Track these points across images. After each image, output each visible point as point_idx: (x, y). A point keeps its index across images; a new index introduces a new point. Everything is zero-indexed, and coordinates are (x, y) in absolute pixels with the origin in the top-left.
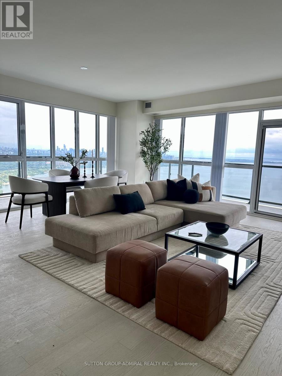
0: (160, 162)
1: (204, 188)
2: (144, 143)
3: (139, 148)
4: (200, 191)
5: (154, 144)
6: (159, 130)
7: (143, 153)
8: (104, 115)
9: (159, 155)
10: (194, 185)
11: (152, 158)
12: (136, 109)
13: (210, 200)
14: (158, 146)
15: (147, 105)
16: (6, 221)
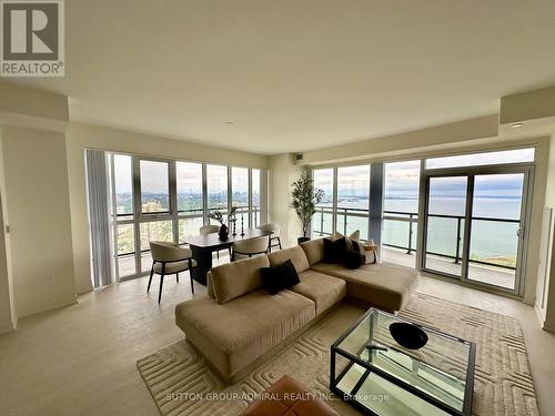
0: (314, 212)
1: (367, 249)
2: (296, 194)
3: (292, 199)
4: (362, 252)
5: (307, 195)
6: (311, 181)
7: (296, 204)
8: (256, 168)
9: (312, 205)
10: (355, 245)
11: (305, 208)
12: (286, 161)
13: (374, 262)
14: (310, 197)
15: (299, 157)
16: (148, 290)
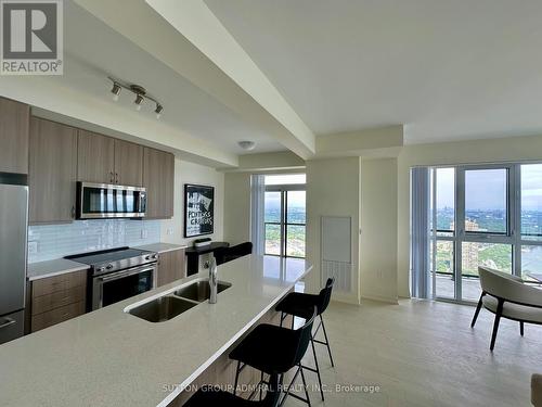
16: (473, 325)
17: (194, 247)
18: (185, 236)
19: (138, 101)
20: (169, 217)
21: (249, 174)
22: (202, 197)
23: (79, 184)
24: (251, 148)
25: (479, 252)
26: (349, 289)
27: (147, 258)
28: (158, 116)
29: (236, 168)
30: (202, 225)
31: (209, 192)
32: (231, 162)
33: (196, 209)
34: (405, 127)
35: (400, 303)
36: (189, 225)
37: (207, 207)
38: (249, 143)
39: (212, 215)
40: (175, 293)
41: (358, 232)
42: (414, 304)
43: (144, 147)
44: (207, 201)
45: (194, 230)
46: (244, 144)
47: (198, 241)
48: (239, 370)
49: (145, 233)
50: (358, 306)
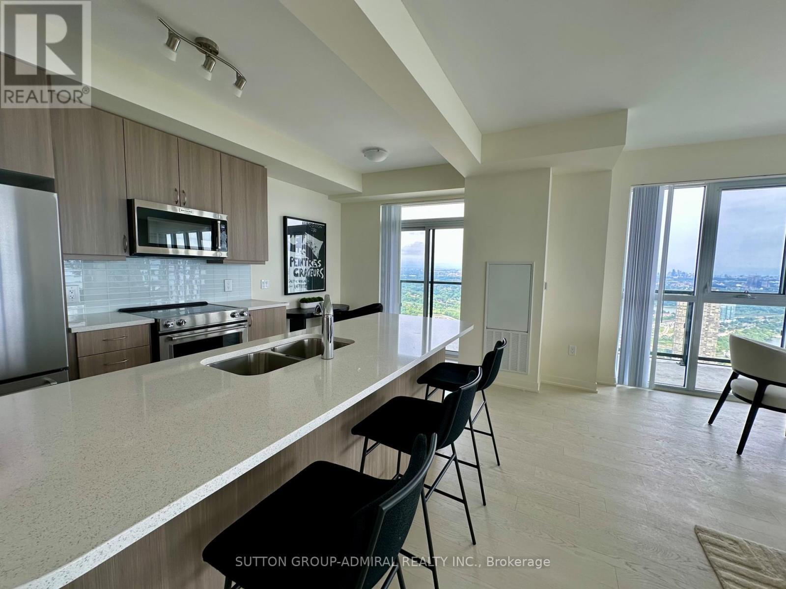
16: (711, 421)
17: (299, 309)
18: (286, 293)
19: (207, 66)
20: (262, 262)
21: (378, 203)
22: (308, 237)
23: (130, 203)
24: (382, 159)
25: (719, 339)
26: (524, 369)
27: (233, 316)
28: (239, 93)
29: (358, 194)
30: (309, 278)
31: (318, 230)
32: (352, 184)
33: (300, 254)
34: (630, 113)
35: (600, 391)
36: (290, 276)
37: (316, 253)
38: (378, 149)
39: (324, 264)
40: (273, 350)
41: (541, 285)
42: (621, 392)
43: (221, 152)
44: (317, 244)
45: (298, 285)
46: (372, 151)
47: (304, 301)
48: (365, 452)
49: (229, 285)
50: (536, 393)
